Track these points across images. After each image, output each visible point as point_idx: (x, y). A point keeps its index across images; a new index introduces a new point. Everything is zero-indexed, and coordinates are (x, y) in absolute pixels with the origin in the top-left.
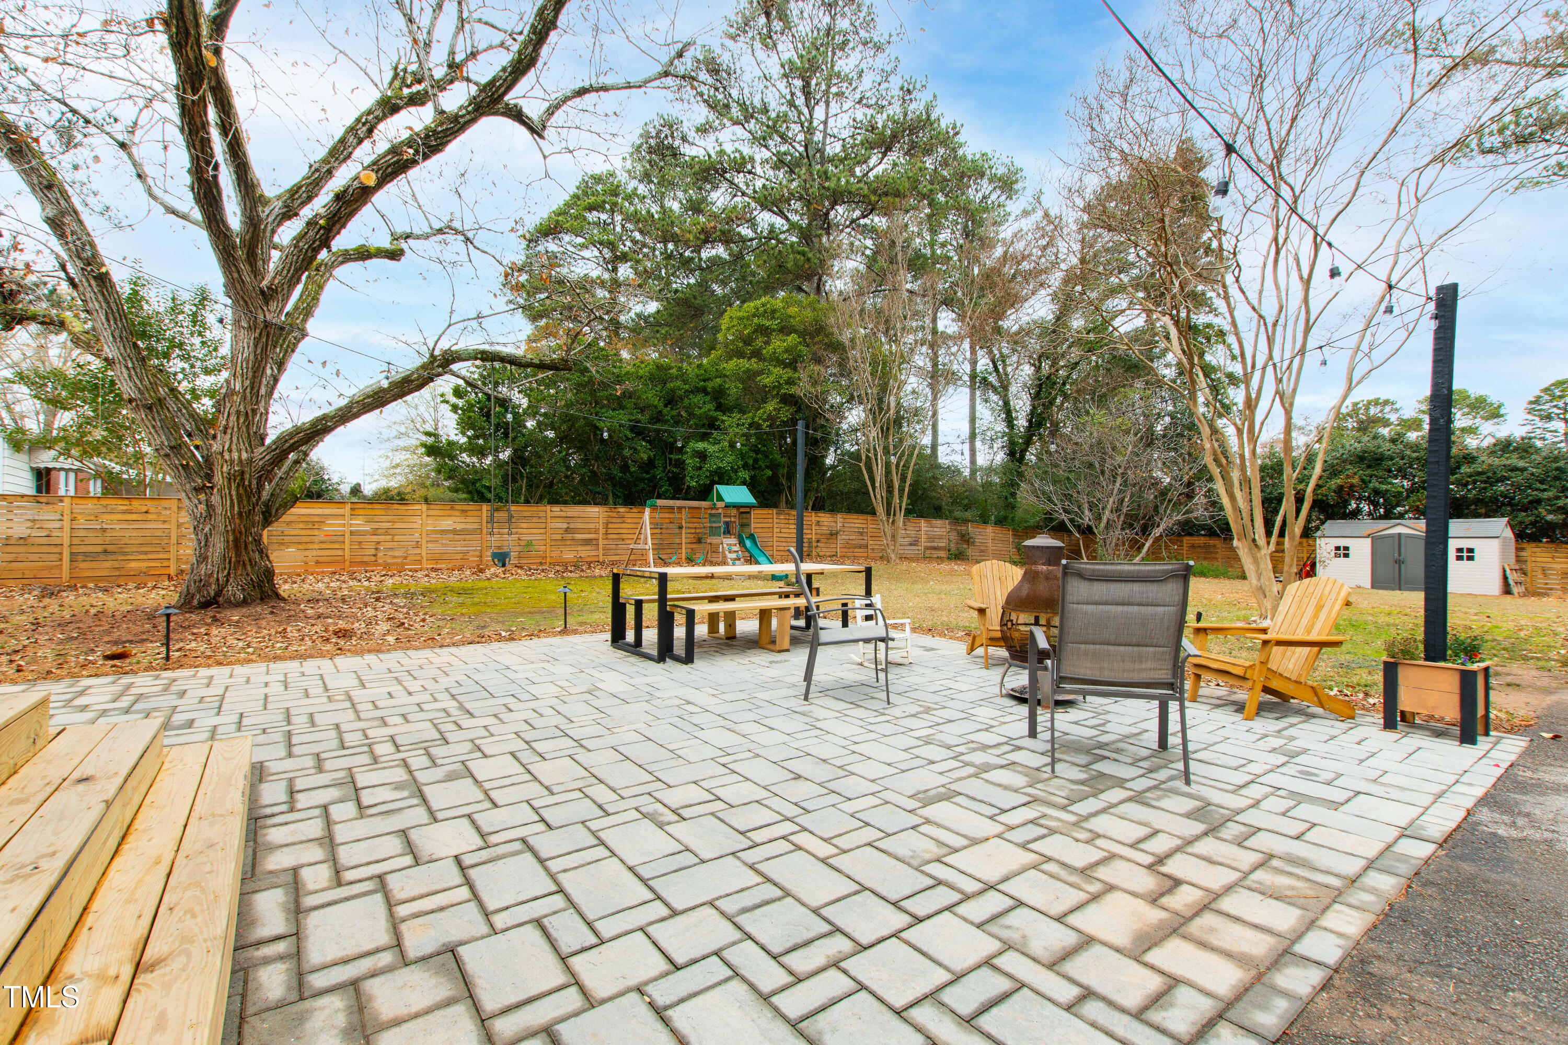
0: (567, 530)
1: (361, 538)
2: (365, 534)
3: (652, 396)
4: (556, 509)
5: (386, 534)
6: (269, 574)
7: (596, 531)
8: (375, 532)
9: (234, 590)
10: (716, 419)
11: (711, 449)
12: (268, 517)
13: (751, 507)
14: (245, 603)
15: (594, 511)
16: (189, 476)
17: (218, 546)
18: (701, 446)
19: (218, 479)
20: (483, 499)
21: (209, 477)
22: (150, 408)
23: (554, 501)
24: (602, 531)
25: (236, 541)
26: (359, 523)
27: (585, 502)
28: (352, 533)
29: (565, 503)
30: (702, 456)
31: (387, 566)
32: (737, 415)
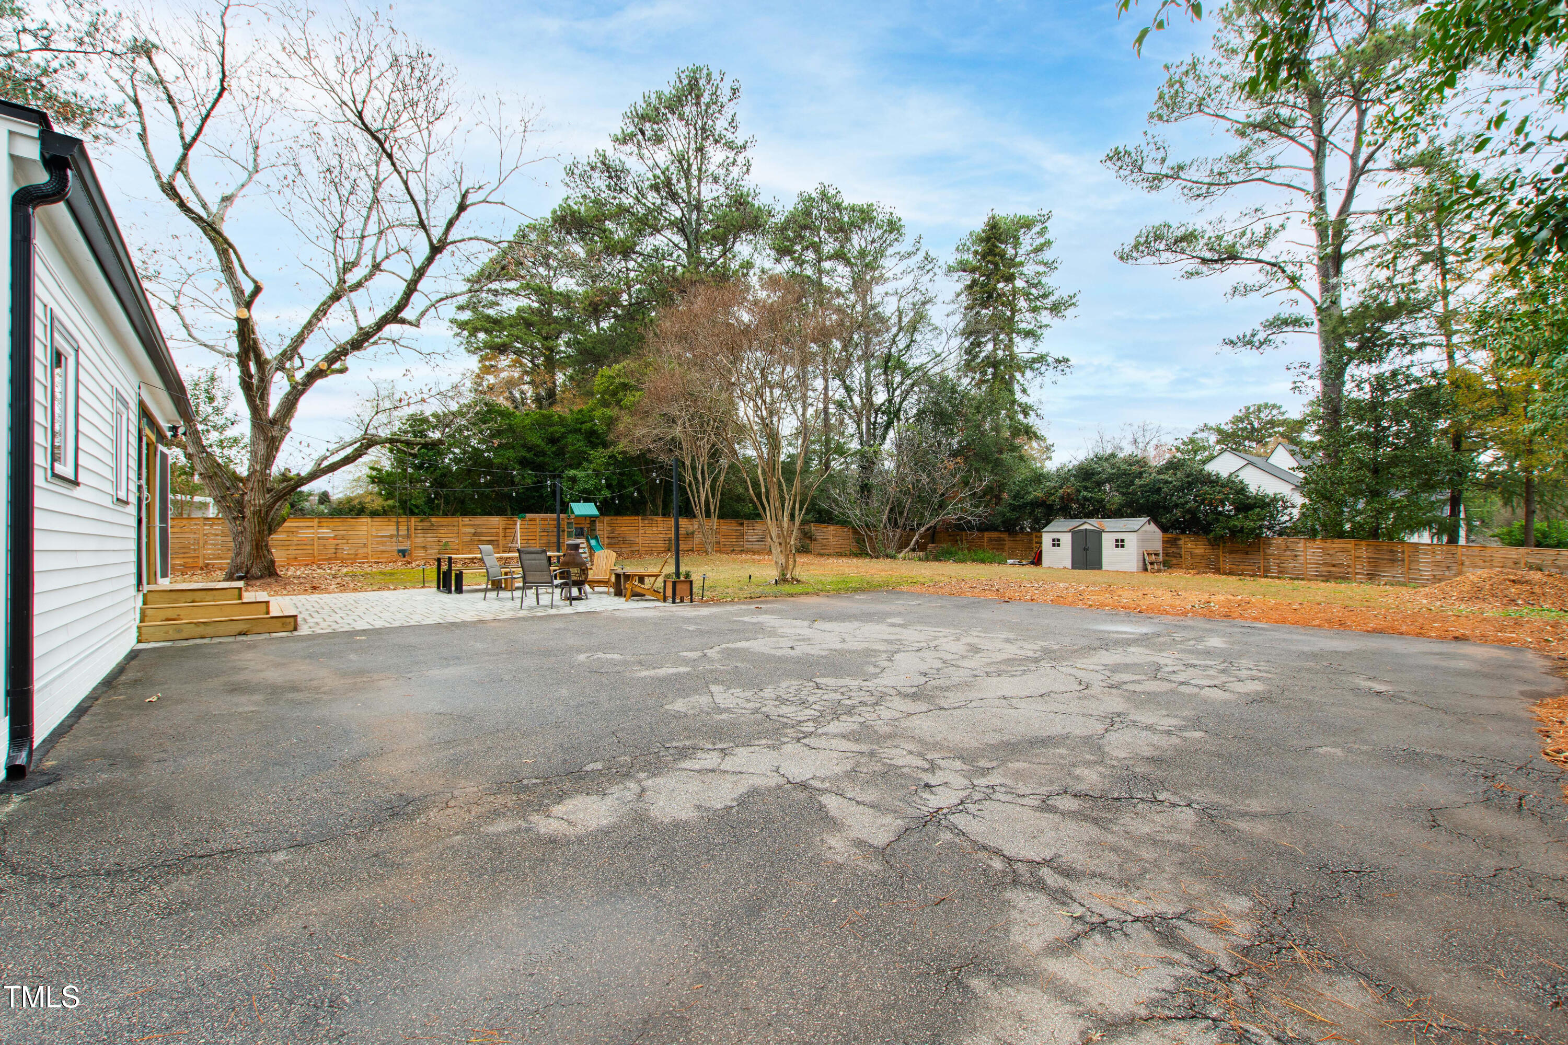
0: (475, 534)
1: (325, 542)
2: (329, 538)
3: (535, 439)
4: (466, 520)
5: (343, 538)
6: (273, 562)
7: (497, 534)
8: (335, 538)
9: (255, 571)
10: (585, 453)
11: (580, 474)
12: (271, 531)
13: (596, 517)
14: (261, 577)
15: (495, 520)
16: (230, 512)
17: (247, 548)
18: (572, 472)
19: (248, 513)
20: (412, 513)
21: (242, 512)
22: (211, 477)
23: (464, 514)
24: (501, 534)
25: (257, 545)
26: (325, 532)
27: (490, 514)
28: (319, 538)
29: (475, 514)
30: (574, 480)
31: (343, 560)
32: (601, 450)
